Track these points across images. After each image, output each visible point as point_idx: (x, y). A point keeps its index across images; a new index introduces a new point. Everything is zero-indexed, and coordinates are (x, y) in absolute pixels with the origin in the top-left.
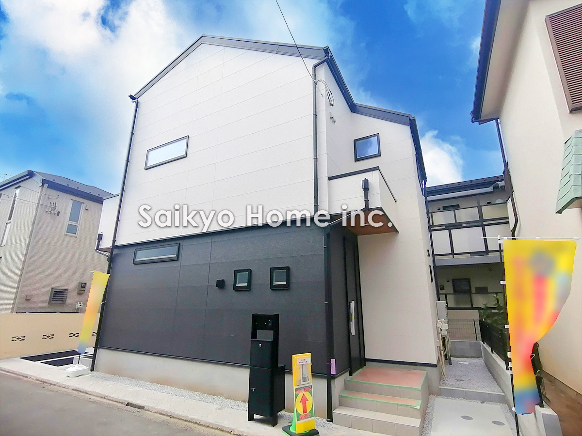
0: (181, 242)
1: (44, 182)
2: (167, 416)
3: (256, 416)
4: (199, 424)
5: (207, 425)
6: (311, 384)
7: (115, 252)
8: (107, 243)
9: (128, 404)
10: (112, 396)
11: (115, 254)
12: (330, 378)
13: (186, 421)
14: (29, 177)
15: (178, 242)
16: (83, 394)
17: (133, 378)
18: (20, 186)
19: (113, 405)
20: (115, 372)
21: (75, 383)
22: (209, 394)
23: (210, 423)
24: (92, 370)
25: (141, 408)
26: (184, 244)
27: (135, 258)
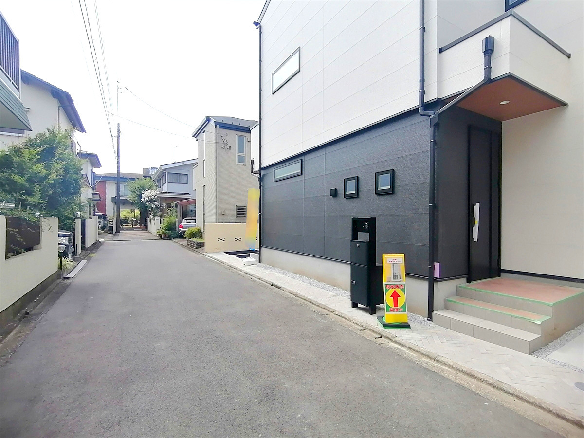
0: (302, 158)
1: (216, 123)
2: (294, 295)
3: (359, 305)
4: (313, 303)
5: (318, 304)
6: (405, 283)
7: (263, 172)
8: (256, 168)
9: (272, 285)
10: (265, 279)
11: (263, 174)
12: (432, 281)
13: (305, 300)
14: (207, 122)
15: (300, 158)
16: (249, 276)
17: (283, 269)
18: (204, 131)
19: (263, 283)
20: (272, 265)
21: (247, 269)
22: (331, 285)
23: (320, 304)
24: (260, 262)
25: (279, 288)
26: (306, 158)
27: (274, 177)
